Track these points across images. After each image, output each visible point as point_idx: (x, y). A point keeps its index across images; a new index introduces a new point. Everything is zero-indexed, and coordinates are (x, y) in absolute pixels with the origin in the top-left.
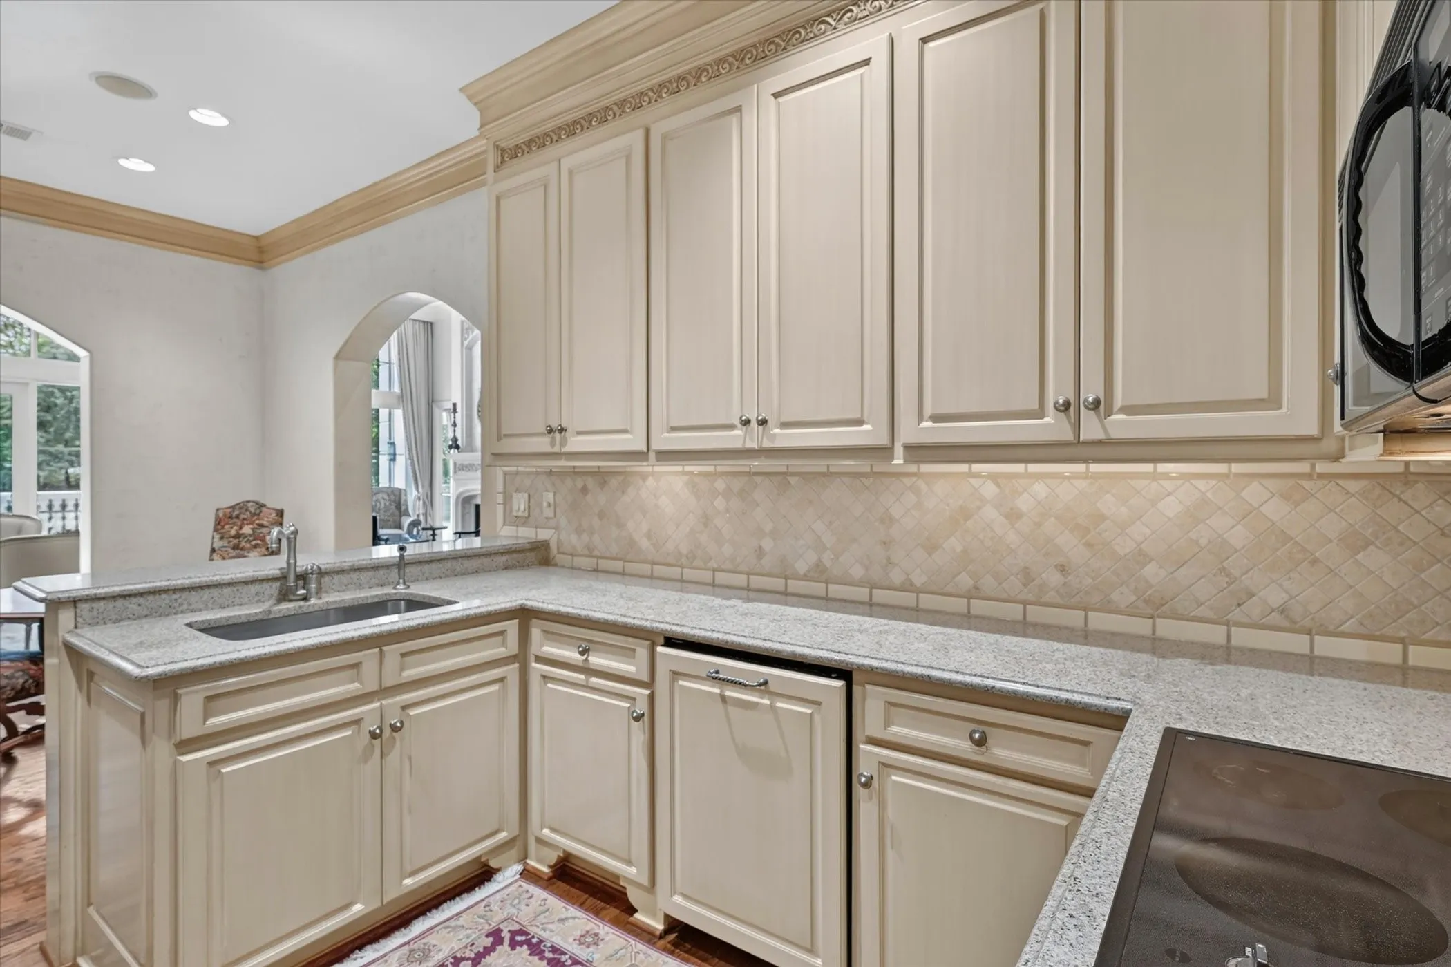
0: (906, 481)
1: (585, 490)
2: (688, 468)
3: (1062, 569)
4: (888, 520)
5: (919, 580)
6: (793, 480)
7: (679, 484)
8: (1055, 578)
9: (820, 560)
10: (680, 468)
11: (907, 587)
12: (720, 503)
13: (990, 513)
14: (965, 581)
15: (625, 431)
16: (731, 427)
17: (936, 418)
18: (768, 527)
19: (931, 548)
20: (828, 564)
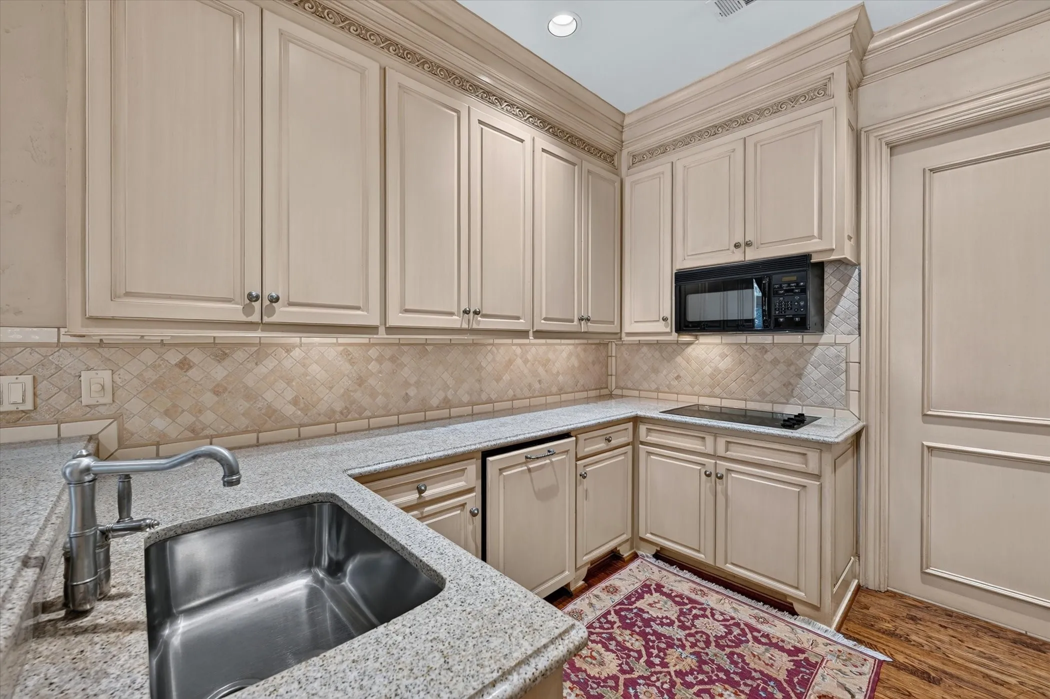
0: (489, 348)
1: (185, 365)
2: (341, 341)
3: (540, 382)
4: (480, 368)
5: (493, 397)
6: (429, 348)
7: (332, 354)
8: (537, 386)
9: (446, 397)
10: (334, 340)
11: (490, 401)
12: (373, 366)
13: (519, 361)
14: (511, 393)
15: (358, 308)
16: (452, 314)
17: (545, 319)
18: (413, 380)
19: (498, 379)
20: (450, 397)
